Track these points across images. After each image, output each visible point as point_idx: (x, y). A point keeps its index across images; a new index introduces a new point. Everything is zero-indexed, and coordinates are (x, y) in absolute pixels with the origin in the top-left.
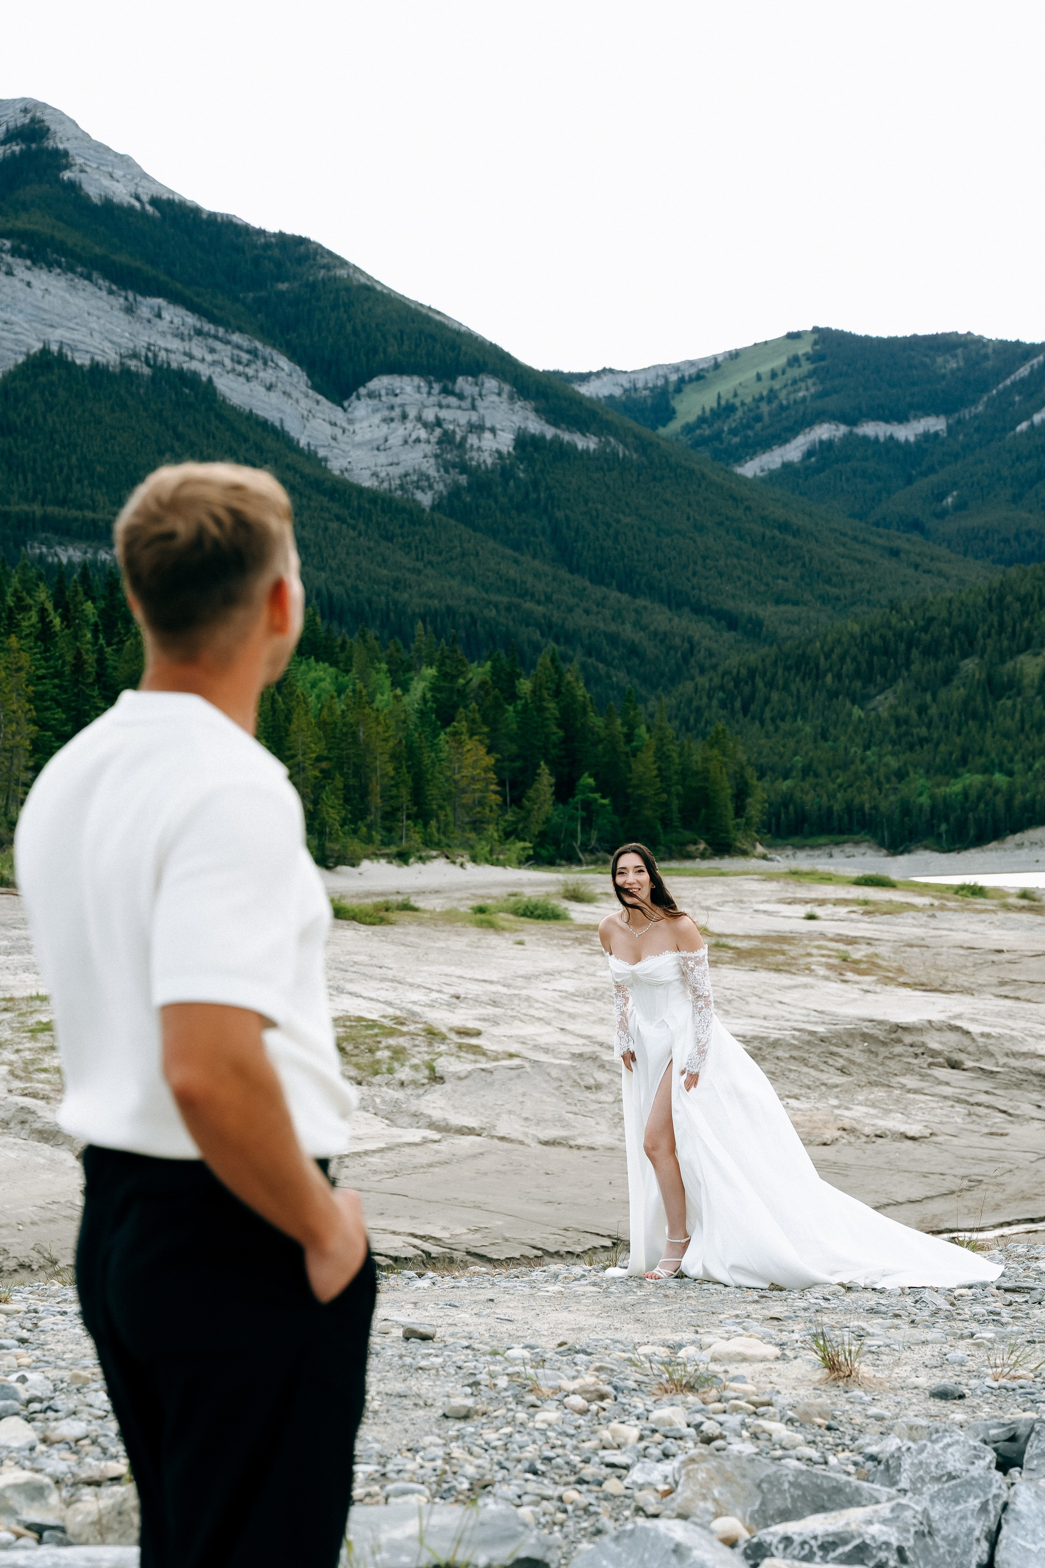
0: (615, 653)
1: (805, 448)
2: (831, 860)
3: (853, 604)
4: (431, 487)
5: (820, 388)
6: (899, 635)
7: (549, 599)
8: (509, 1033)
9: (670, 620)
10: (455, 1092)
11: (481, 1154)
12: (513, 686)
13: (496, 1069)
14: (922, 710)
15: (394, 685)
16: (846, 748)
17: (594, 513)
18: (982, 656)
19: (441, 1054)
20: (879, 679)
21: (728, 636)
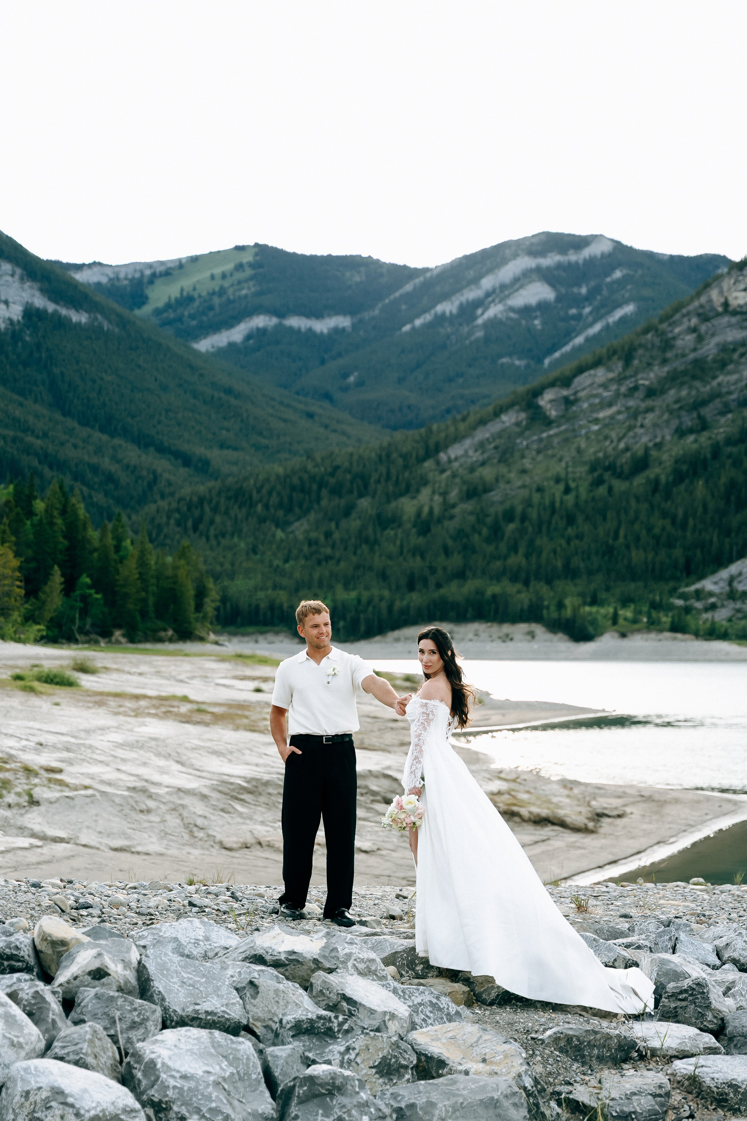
0: (96, 480)
1: (245, 332)
2: (257, 645)
3: (279, 452)
5: (259, 288)
6: (313, 478)
7: (45, 435)
8: (81, 771)
9: (139, 457)
10: (48, 812)
11: (73, 856)
12: (30, 505)
13: (76, 796)
14: (328, 535)
16: (270, 561)
17: (83, 372)
18: (373, 497)
19: (36, 785)
20: (297, 510)
21: (183, 471)
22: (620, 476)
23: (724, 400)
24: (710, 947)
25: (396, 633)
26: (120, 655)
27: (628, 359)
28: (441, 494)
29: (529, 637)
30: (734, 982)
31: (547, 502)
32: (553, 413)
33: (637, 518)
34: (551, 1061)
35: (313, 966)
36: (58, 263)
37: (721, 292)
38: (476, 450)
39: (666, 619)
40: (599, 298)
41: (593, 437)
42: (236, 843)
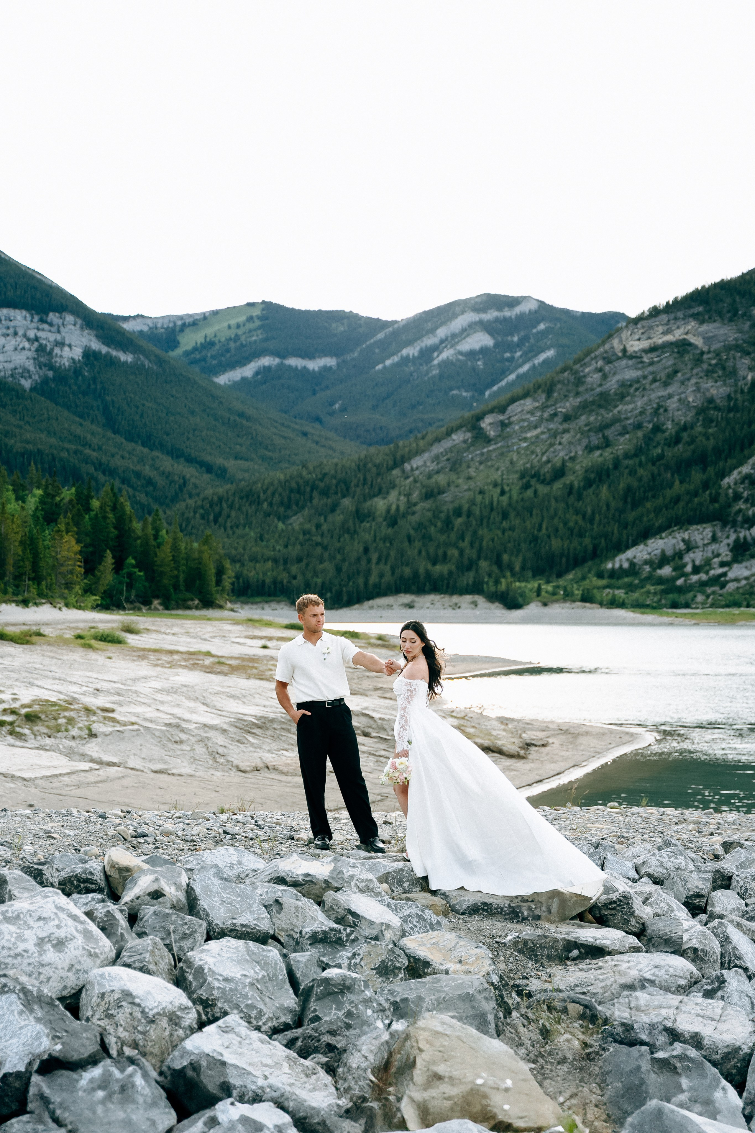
0: (139, 483)
1: (255, 370)
2: (263, 612)
3: (280, 462)
4: (30, 377)
5: (265, 336)
6: (307, 483)
7: (100, 448)
8: (129, 711)
9: (172, 465)
10: (103, 742)
11: (123, 777)
12: (89, 503)
13: (125, 730)
14: (318, 526)
15: (17, 499)
16: (274, 547)
17: (129, 400)
18: (353, 497)
19: (94, 722)
20: (294, 507)
21: (206, 477)
22: (543, 482)
23: (623, 424)
24: (630, 865)
25: (371, 602)
26: (159, 619)
27: (549, 393)
28: (405, 495)
29: (473, 606)
30: (651, 893)
31: (487, 502)
32: (492, 433)
33: (556, 515)
34: (511, 960)
35: (324, 886)
36: (110, 315)
37: (621, 341)
38: (433, 462)
39: (578, 593)
40: (527, 344)
41: (523, 452)
42: (249, 766)
